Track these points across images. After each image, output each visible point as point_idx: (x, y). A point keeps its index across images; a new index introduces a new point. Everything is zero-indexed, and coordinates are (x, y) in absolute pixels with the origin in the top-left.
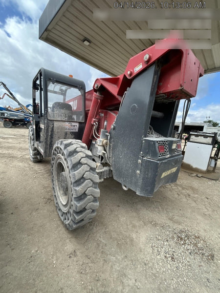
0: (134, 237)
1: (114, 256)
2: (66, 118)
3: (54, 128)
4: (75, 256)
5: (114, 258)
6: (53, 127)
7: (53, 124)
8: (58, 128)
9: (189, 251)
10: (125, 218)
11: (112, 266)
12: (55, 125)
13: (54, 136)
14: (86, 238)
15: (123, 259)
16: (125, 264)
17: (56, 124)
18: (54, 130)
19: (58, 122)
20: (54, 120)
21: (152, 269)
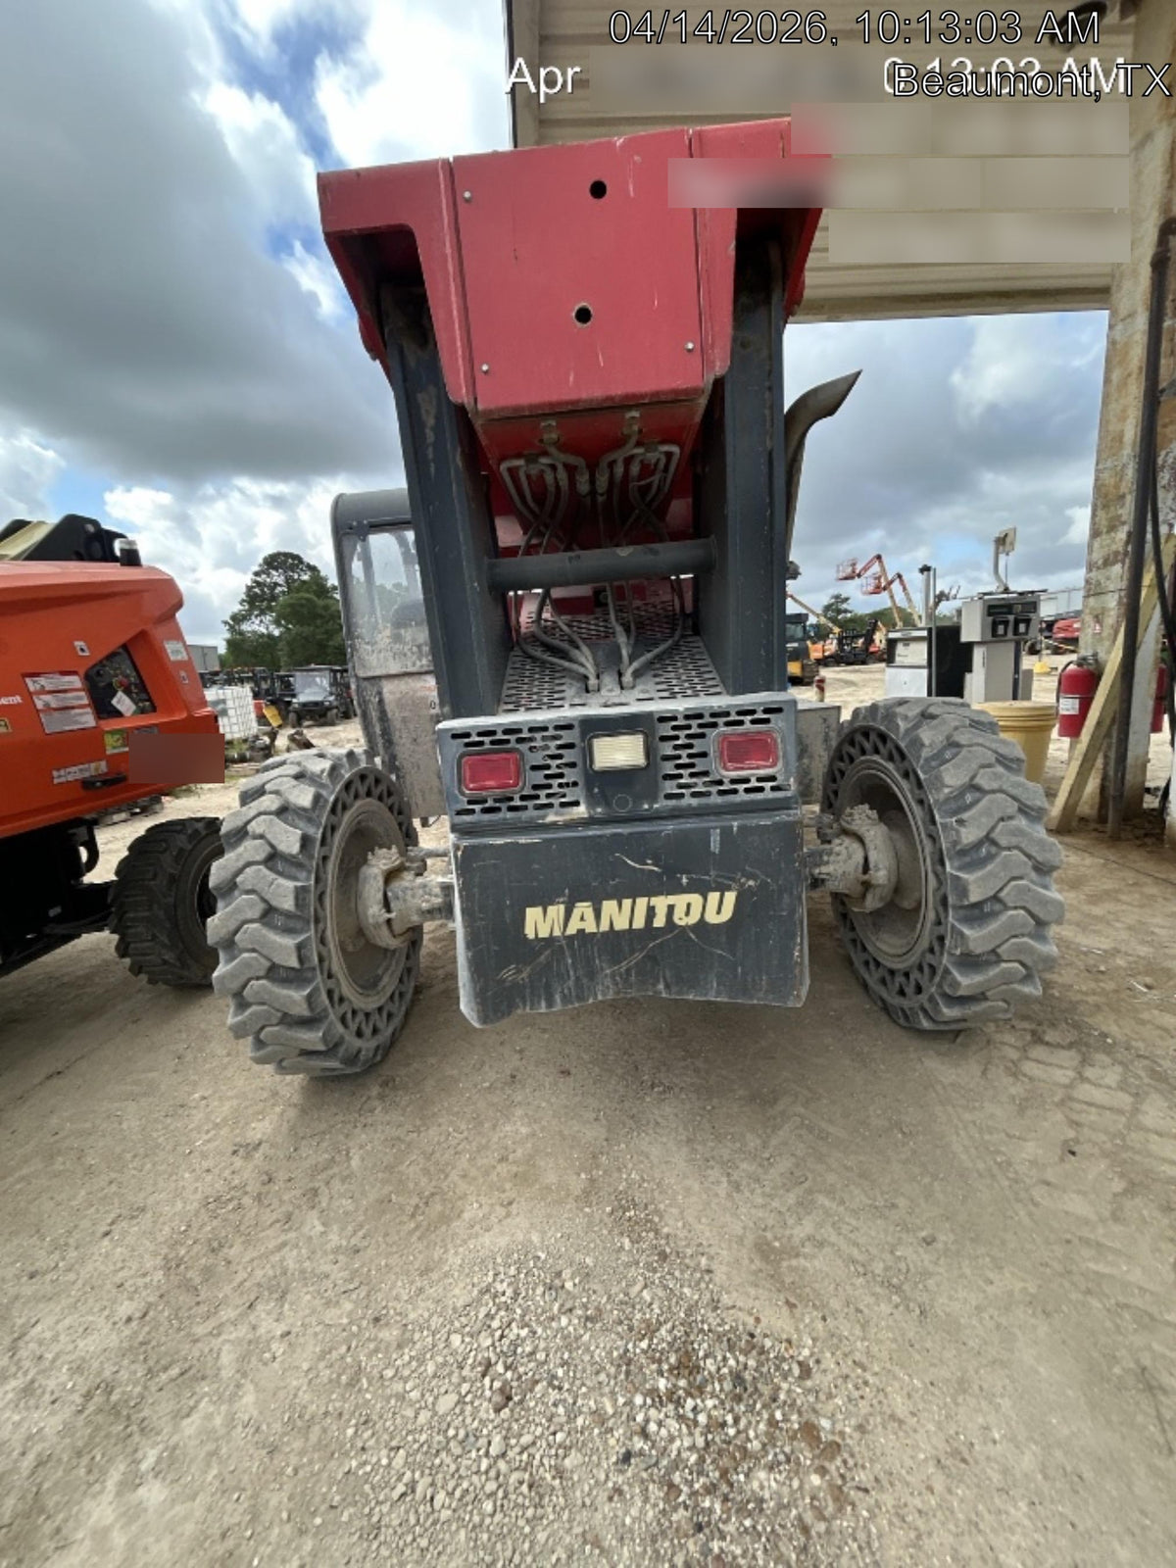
0: (466, 1216)
1: (323, 1224)
2: (424, 661)
3: (388, 708)
4: (248, 1157)
5: (320, 1228)
6: (381, 701)
7: (380, 693)
8: (400, 704)
9: (638, 1444)
10: (524, 1130)
11: (284, 1244)
12: (387, 696)
13: (396, 738)
14: (323, 1126)
15: (337, 1250)
16: (326, 1268)
17: (389, 689)
18: (390, 715)
19: (396, 682)
20: (380, 678)
21: (376, 1351)
